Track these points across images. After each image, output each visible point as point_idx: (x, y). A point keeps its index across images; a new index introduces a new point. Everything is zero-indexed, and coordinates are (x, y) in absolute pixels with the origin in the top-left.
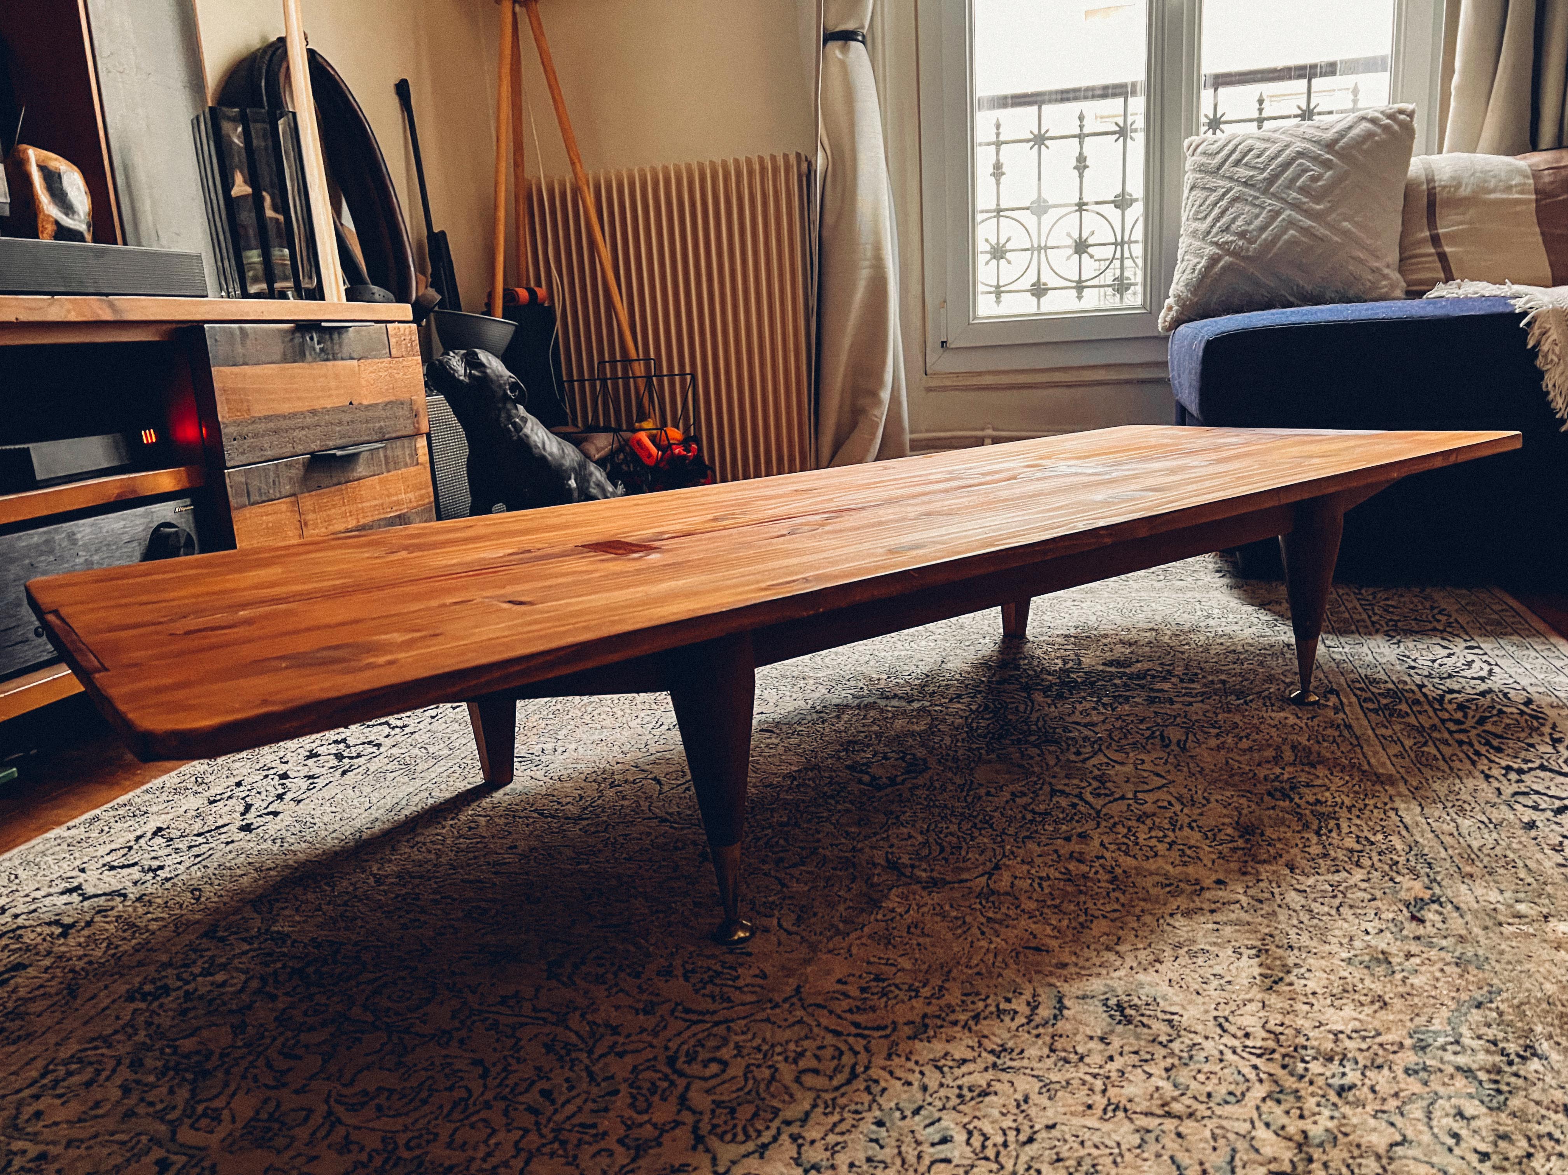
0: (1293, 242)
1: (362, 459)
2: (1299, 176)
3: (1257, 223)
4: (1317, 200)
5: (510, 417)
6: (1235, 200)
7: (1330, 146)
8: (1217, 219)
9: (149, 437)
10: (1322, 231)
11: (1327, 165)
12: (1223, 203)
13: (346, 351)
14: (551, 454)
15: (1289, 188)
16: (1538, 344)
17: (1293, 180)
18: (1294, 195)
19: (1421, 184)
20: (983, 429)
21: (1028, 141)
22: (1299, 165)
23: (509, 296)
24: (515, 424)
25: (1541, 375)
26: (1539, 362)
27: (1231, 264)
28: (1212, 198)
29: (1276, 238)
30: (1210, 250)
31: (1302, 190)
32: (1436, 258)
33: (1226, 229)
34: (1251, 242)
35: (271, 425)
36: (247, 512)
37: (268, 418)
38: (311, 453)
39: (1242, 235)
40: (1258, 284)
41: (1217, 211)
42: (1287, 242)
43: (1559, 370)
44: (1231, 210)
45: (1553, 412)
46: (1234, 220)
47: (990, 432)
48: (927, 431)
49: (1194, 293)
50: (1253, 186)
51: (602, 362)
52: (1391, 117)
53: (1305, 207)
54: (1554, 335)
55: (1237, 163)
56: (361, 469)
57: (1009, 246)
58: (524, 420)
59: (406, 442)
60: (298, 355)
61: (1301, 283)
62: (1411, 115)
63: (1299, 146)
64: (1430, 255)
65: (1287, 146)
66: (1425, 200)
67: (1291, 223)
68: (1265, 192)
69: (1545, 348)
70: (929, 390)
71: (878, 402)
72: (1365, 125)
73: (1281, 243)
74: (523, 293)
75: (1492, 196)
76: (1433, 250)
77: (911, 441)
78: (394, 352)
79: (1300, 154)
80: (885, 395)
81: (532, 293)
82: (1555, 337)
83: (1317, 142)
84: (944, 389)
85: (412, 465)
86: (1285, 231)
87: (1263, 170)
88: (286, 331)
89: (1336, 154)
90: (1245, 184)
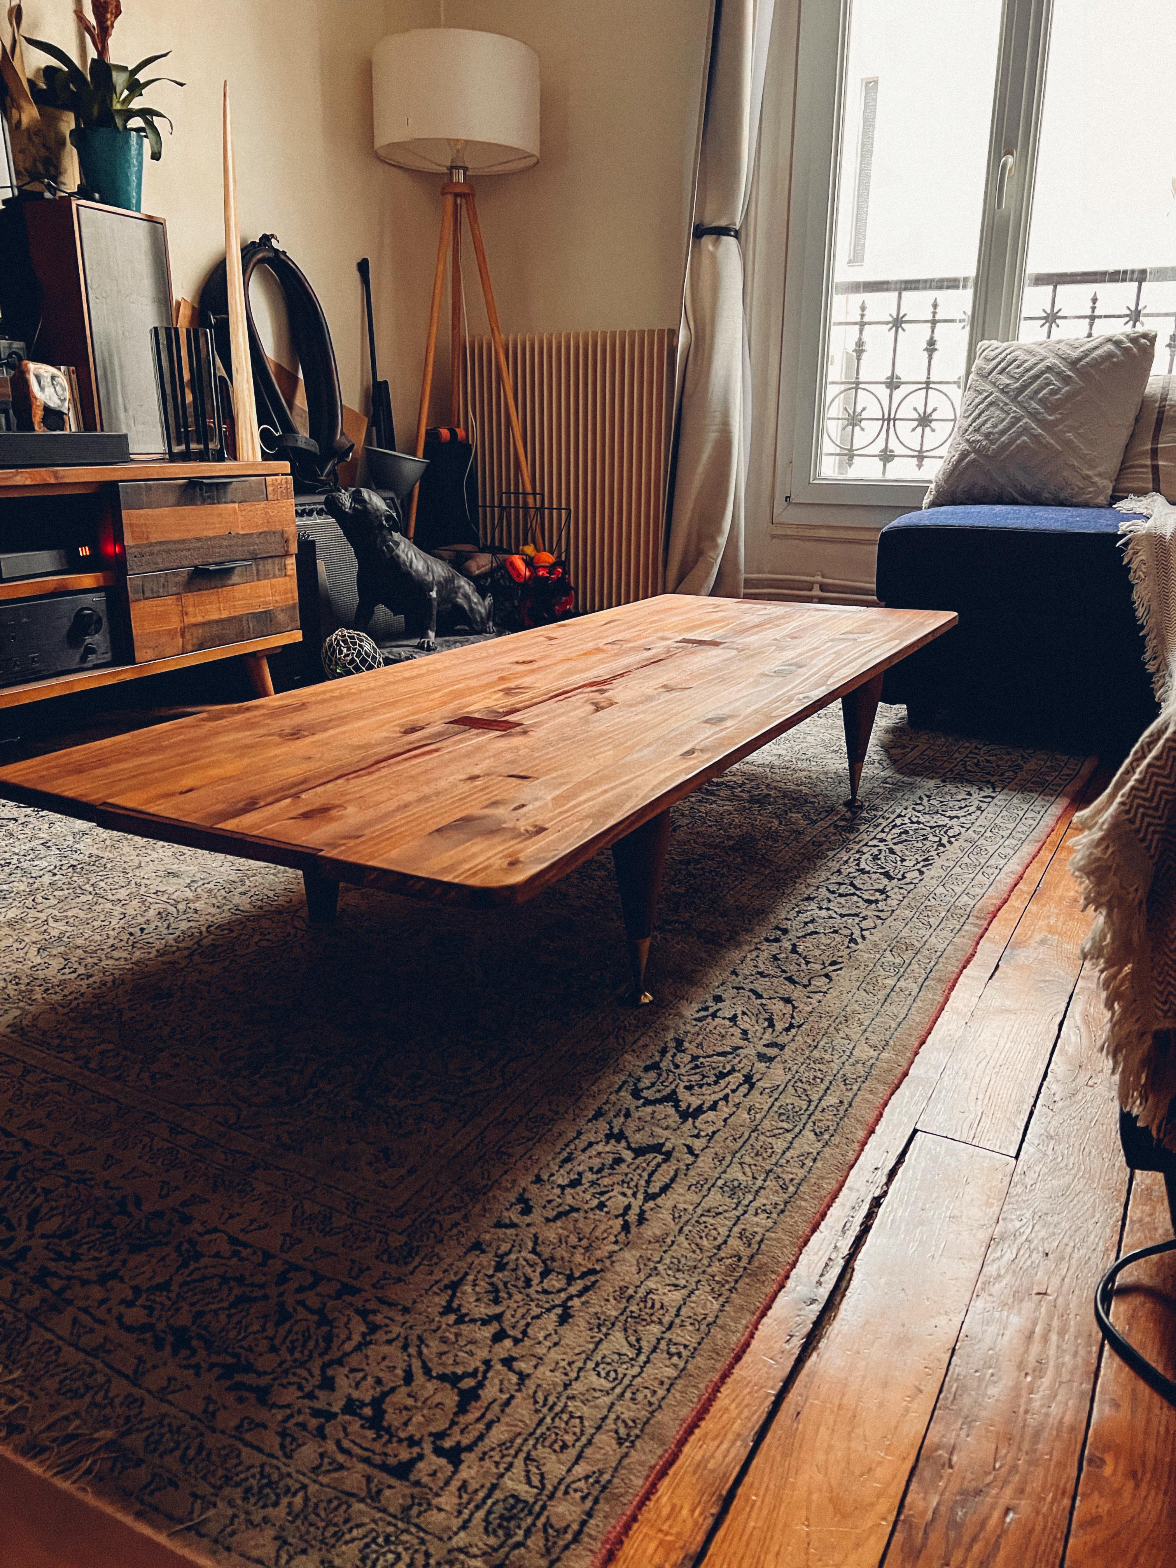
0: (1023, 447)
1: (236, 571)
2: (1043, 388)
3: (1001, 427)
4: (1051, 410)
5: (384, 541)
6: (991, 404)
7: (1073, 363)
8: (974, 421)
9: (84, 551)
10: (1048, 439)
11: (1066, 380)
12: (982, 406)
13: (229, 497)
14: (416, 571)
15: (1031, 398)
16: (1130, 561)
17: (1037, 392)
18: (1035, 405)
19: (1155, 402)
20: (813, 576)
21: (887, 323)
22: (1046, 378)
23: (432, 434)
24: (388, 547)
25: (1131, 587)
26: (1131, 576)
27: (974, 460)
28: (978, 400)
29: (1012, 441)
30: (965, 446)
31: (1041, 401)
32: (1150, 470)
33: (977, 430)
34: (992, 442)
35: (164, 547)
36: (141, 604)
37: (161, 543)
38: (196, 567)
39: (987, 435)
40: (992, 480)
41: (977, 412)
42: (1018, 446)
43: (1144, 585)
44: (986, 413)
45: (1136, 619)
46: (985, 422)
47: (819, 578)
48: (769, 573)
49: (946, 481)
50: (1007, 393)
51: (501, 493)
52: (1132, 340)
53: (1039, 417)
54: (1142, 556)
55: (1003, 370)
56: (235, 579)
57: (865, 415)
58: (397, 544)
59: (277, 560)
60: (191, 502)
61: (1023, 483)
62: (1153, 339)
63: (1051, 361)
64: (1145, 466)
65: (1042, 360)
66: (1155, 417)
67: (1026, 430)
68: (1014, 399)
69: (1133, 566)
70: (773, 537)
71: (716, 546)
72: (1110, 347)
73: (1014, 447)
74: (445, 433)
76: (1149, 462)
77: (746, 580)
78: (270, 497)
79: (1049, 369)
80: (722, 541)
81: (453, 433)
82: (1143, 557)
83: (1065, 359)
84: (786, 536)
85: (280, 576)
86: (1019, 437)
87: (1018, 380)
88: (180, 486)
89: (1077, 371)
90: (1002, 391)
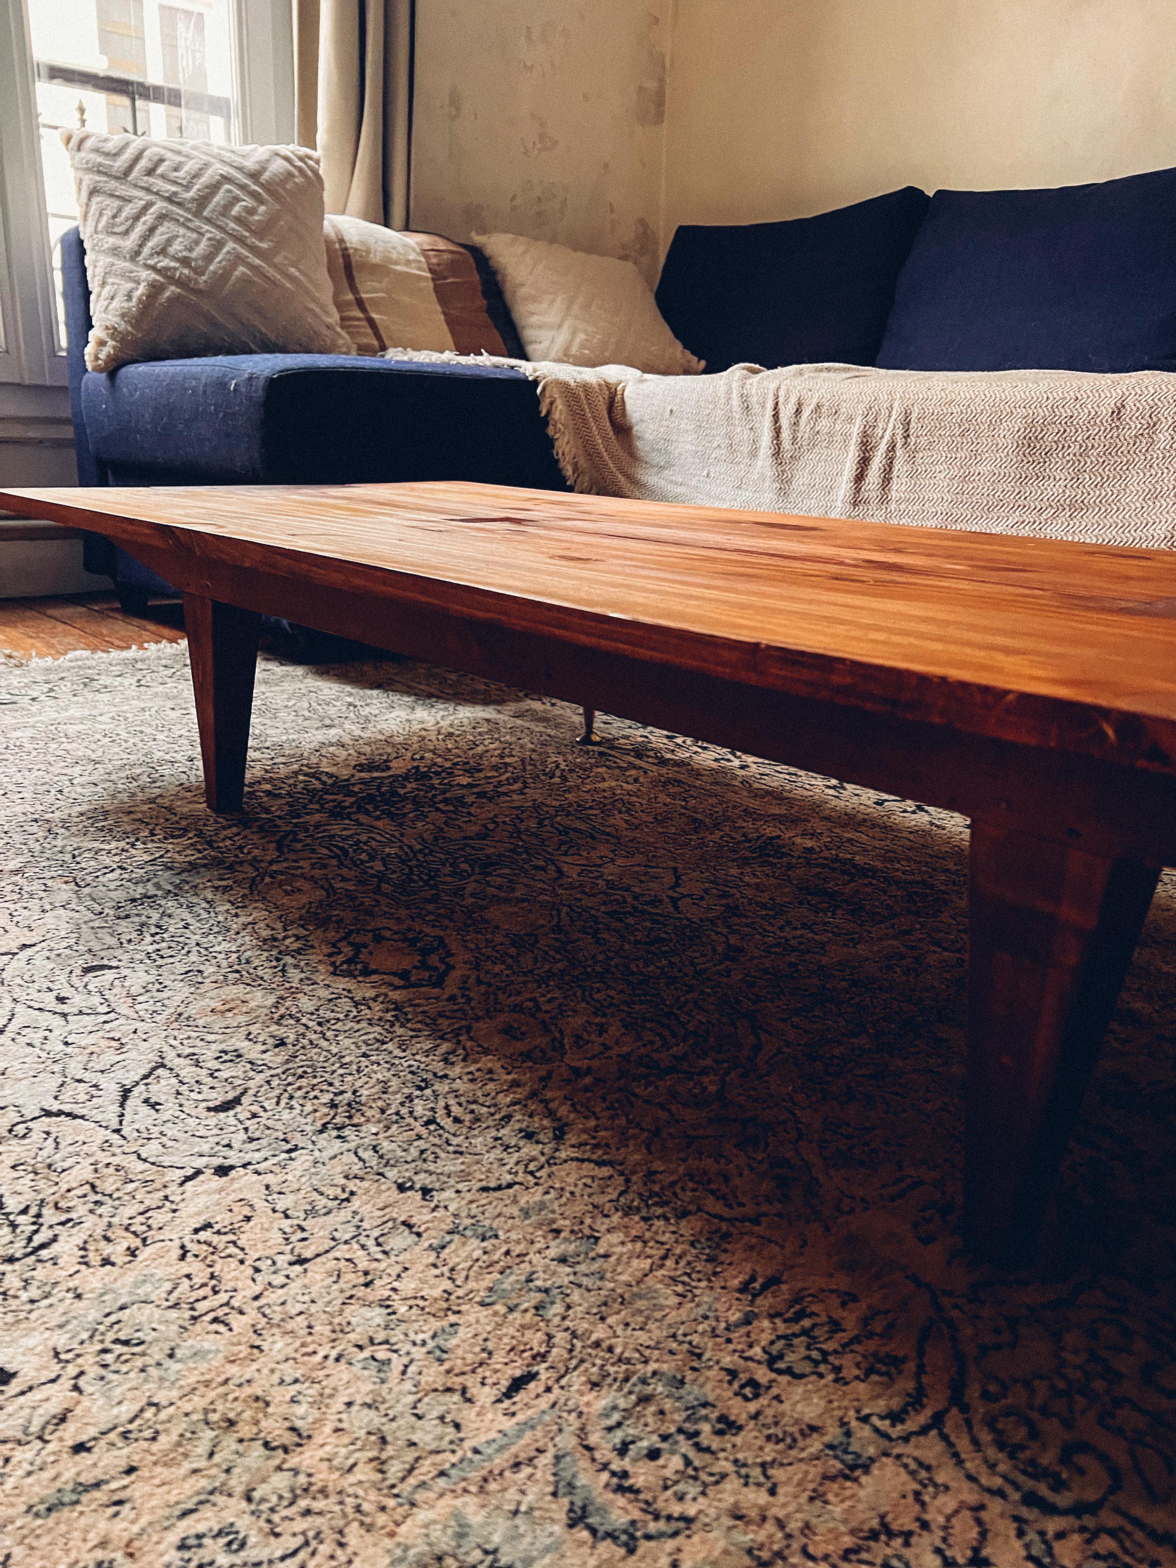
0: (246, 281)
2: (232, 204)
3: (199, 250)
4: (261, 236)
6: (162, 217)
7: (255, 176)
8: (145, 238)
10: (271, 272)
11: (257, 198)
12: (147, 218)
15: (224, 215)
16: (549, 413)
17: (227, 207)
18: (232, 225)
19: (336, 242)
22: (228, 191)
26: (550, 431)
27: (180, 296)
28: (129, 210)
29: (225, 272)
30: (147, 275)
31: (238, 220)
33: (162, 251)
34: (198, 272)
39: (185, 262)
40: (215, 324)
41: (140, 227)
42: (238, 279)
43: (566, 439)
44: (161, 229)
46: (168, 242)
49: (136, 326)
50: (180, 204)
52: (301, 159)
53: (248, 241)
55: (150, 172)
61: (264, 330)
62: (318, 162)
63: (220, 168)
64: (359, 319)
65: (207, 165)
67: (239, 259)
68: (197, 215)
69: (554, 416)
73: (233, 279)
75: (399, 268)
76: (362, 315)
79: (225, 179)
82: (560, 407)
83: (240, 169)
86: (234, 266)
87: (188, 187)
89: (262, 185)
90: (169, 200)
